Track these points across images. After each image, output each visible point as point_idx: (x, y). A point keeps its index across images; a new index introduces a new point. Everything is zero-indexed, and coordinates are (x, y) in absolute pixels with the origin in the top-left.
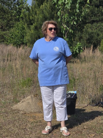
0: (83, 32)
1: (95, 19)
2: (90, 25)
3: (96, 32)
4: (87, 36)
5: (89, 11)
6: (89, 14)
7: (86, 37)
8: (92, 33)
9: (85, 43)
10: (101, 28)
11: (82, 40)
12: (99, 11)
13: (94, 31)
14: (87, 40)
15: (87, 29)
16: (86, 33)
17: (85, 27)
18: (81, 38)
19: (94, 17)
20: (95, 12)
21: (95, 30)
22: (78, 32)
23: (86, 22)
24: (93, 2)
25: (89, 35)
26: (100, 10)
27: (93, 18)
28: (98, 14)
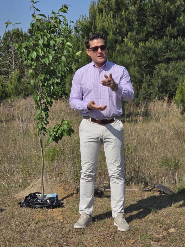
0: (153, 76)
1: (172, 56)
2: (165, 65)
3: (172, 76)
4: (160, 82)
5: (162, 44)
6: (161, 49)
7: (159, 84)
8: (167, 77)
9: (157, 92)
10: (180, 69)
11: (151, 87)
12: (176, 43)
13: (170, 74)
14: (159, 88)
15: (160, 71)
16: (158, 76)
17: (156, 67)
18: (150, 84)
19: (170, 52)
20: (170, 46)
21: (171, 71)
22: (146, 76)
23: (157, 60)
24: (167, 31)
25: (162, 79)
26: (179, 42)
27: (168, 55)
28: (175, 48)
